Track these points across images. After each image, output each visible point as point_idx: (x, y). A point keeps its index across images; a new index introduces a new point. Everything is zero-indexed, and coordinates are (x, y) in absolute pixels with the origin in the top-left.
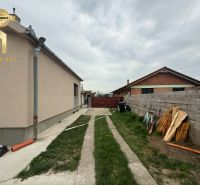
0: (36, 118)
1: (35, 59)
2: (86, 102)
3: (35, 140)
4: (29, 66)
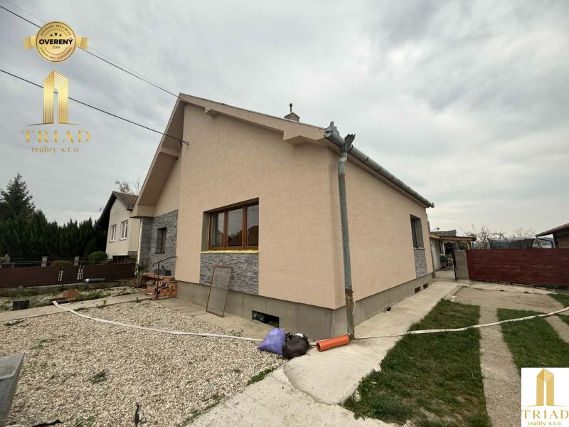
0: (349, 292)
1: (341, 178)
2: (445, 264)
3: (351, 339)
4: (332, 193)
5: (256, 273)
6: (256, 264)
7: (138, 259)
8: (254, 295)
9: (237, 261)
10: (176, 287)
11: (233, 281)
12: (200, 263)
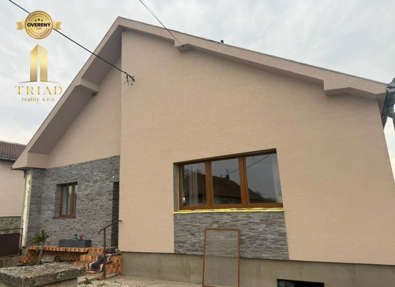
5: (284, 234)
6: (282, 224)
7: (25, 226)
8: (282, 261)
9: (246, 222)
10: (122, 260)
11: (243, 245)
12: (173, 226)
